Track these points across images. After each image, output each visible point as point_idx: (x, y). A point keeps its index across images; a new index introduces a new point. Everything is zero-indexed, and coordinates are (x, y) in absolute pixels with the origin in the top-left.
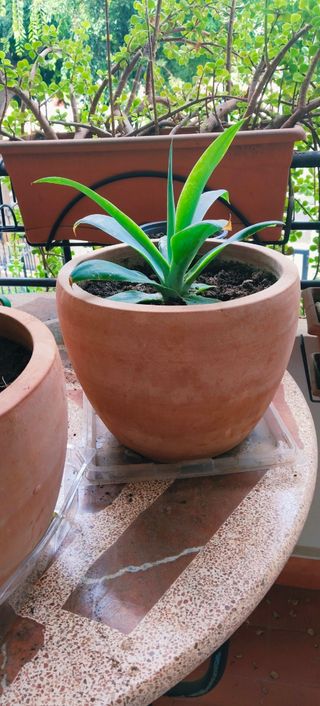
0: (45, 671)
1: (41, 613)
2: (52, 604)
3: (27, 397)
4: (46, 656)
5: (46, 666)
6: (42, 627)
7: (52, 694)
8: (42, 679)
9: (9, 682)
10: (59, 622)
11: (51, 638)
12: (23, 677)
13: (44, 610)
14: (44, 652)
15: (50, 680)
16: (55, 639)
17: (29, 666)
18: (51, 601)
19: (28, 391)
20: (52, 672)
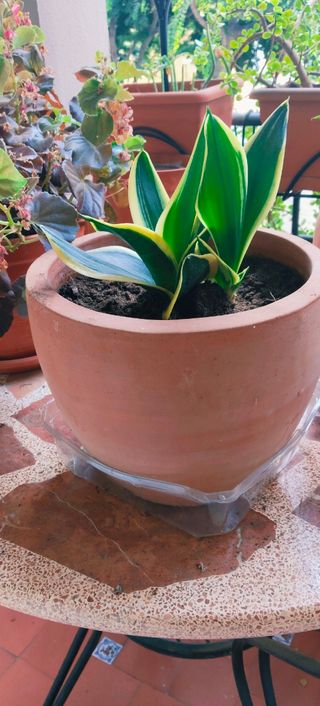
0: (277, 559)
1: (272, 512)
2: (283, 507)
3: (313, 302)
4: (278, 547)
5: (277, 555)
6: (274, 523)
7: (283, 579)
8: (274, 565)
9: (244, 559)
10: (290, 524)
11: (282, 534)
12: (258, 559)
13: (275, 511)
14: (276, 544)
15: (282, 568)
16: (286, 536)
17: (261, 551)
18: (281, 505)
19: (314, 298)
20: (283, 561)
